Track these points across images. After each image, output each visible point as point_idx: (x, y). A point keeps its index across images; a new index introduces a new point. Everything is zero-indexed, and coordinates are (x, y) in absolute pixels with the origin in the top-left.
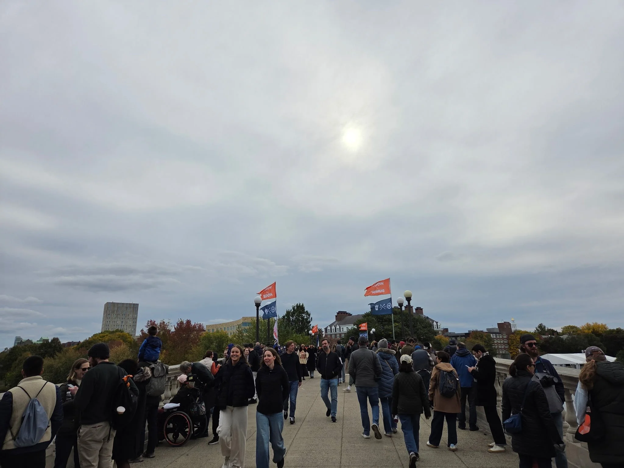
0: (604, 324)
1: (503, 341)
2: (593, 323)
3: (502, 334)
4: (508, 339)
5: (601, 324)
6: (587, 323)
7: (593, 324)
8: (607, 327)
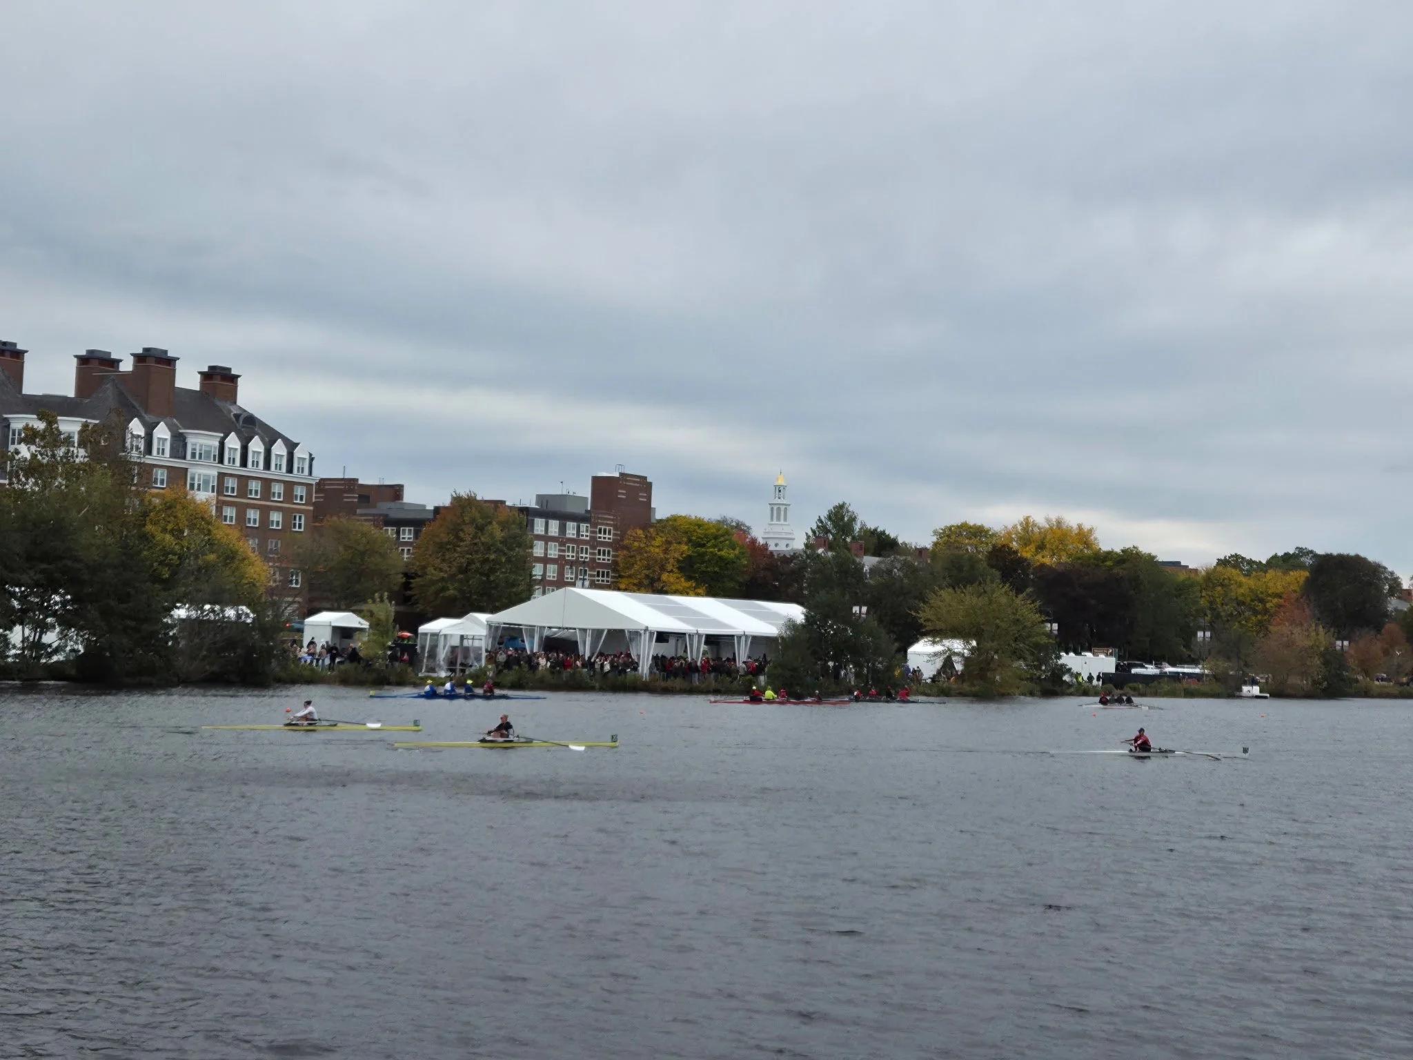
0: (1086, 527)
1: (591, 554)
2: (1048, 520)
3: (594, 525)
4: (617, 545)
5: (1075, 527)
6: (1027, 519)
7: (1047, 526)
8: (1096, 539)
